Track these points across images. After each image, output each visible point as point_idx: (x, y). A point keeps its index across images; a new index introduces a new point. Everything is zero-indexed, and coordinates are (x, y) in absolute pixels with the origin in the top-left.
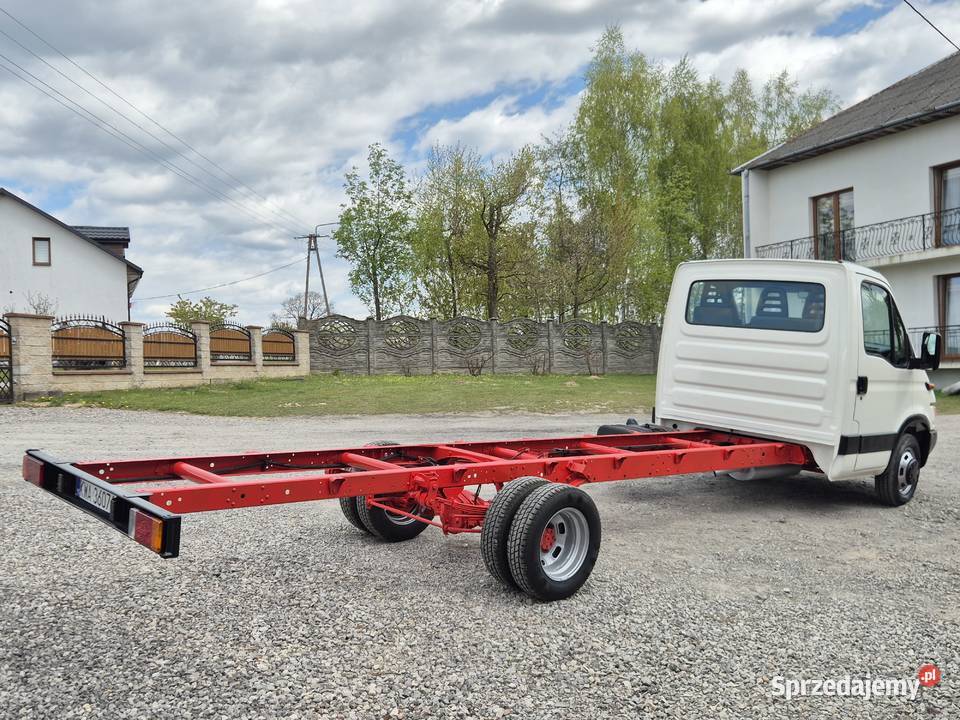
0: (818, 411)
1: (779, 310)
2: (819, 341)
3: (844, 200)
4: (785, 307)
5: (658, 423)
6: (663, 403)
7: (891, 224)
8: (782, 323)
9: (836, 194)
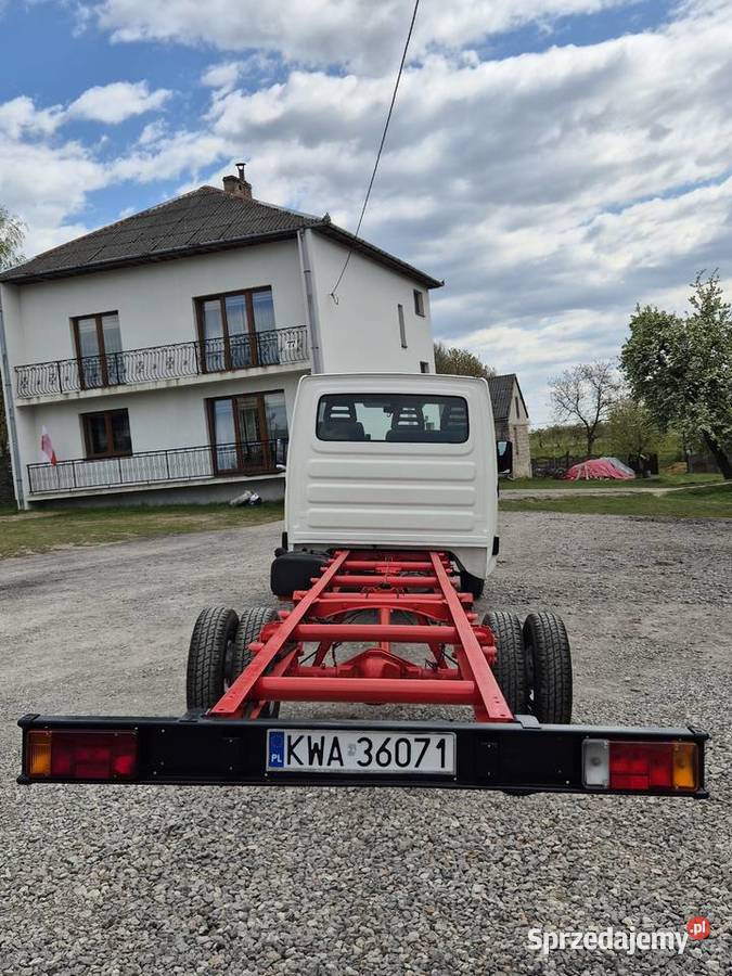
0: (469, 517)
1: (416, 423)
2: (463, 452)
3: (107, 323)
4: (421, 419)
5: (291, 549)
6: (296, 527)
7: (164, 348)
8: (420, 434)
9: (98, 317)
